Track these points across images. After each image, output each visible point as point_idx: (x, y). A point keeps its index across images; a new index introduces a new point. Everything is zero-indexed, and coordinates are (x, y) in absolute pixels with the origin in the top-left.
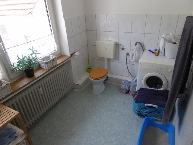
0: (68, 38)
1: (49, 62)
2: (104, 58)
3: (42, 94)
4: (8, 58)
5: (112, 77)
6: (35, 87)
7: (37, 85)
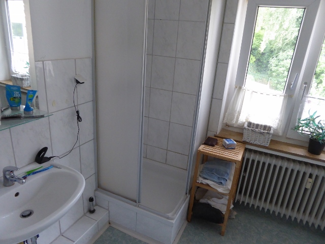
6: (303, 169)
7: (309, 170)
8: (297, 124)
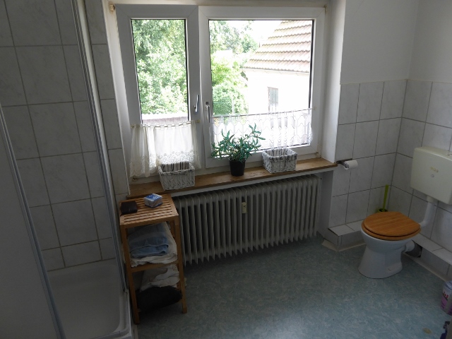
0: (339, 125)
1: (277, 159)
2: (426, 196)
3: (243, 215)
4: (212, 132)
5: (434, 253)
6: (235, 195)
7: (240, 194)
8: (212, 151)
